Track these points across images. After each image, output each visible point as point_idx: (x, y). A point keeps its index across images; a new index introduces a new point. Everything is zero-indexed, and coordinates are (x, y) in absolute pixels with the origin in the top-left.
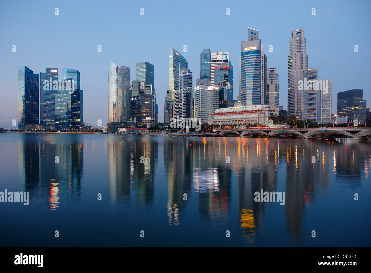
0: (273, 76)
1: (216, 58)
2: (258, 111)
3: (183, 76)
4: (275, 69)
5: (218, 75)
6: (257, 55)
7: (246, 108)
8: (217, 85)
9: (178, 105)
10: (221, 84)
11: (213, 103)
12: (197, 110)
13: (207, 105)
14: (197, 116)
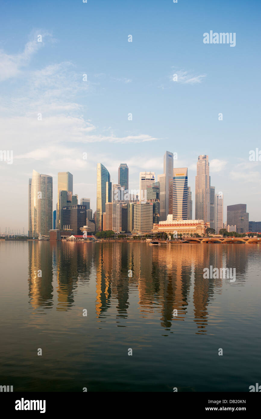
1: (145, 177)
6: (185, 180)
8: (149, 200)
9: (110, 215)
10: (153, 200)
11: (149, 215)
12: (137, 221)
13: (146, 217)
14: (137, 226)
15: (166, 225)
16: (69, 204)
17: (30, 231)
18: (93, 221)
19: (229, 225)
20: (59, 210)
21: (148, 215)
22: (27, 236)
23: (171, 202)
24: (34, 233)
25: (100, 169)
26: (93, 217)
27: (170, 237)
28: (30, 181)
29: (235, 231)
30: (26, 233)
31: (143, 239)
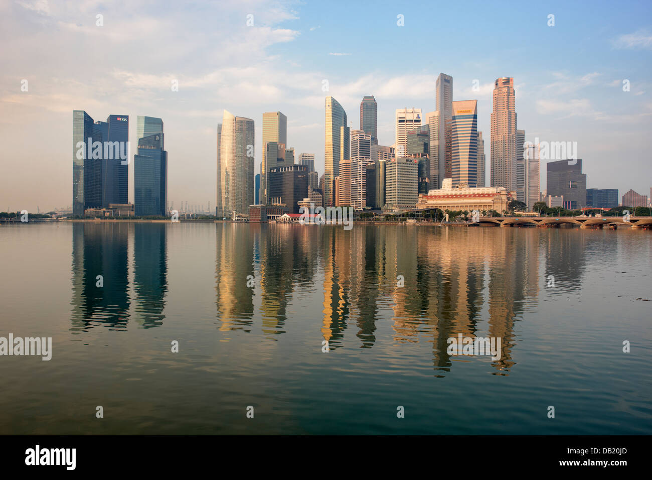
1: (404, 118)
3: (359, 140)
5: (414, 143)
6: (473, 121)
8: (411, 155)
9: (348, 181)
10: (419, 154)
11: (411, 180)
12: (391, 190)
13: (405, 184)
14: (391, 198)
15: (439, 197)
16: (281, 164)
17: (219, 208)
18: (319, 191)
19: (550, 196)
20: (265, 174)
21: (409, 180)
22: (213, 216)
23: (448, 158)
24: (225, 211)
25: (331, 107)
26: (319, 184)
27: (447, 216)
28: (220, 128)
29: (562, 206)
30: (213, 211)
31: (401, 220)
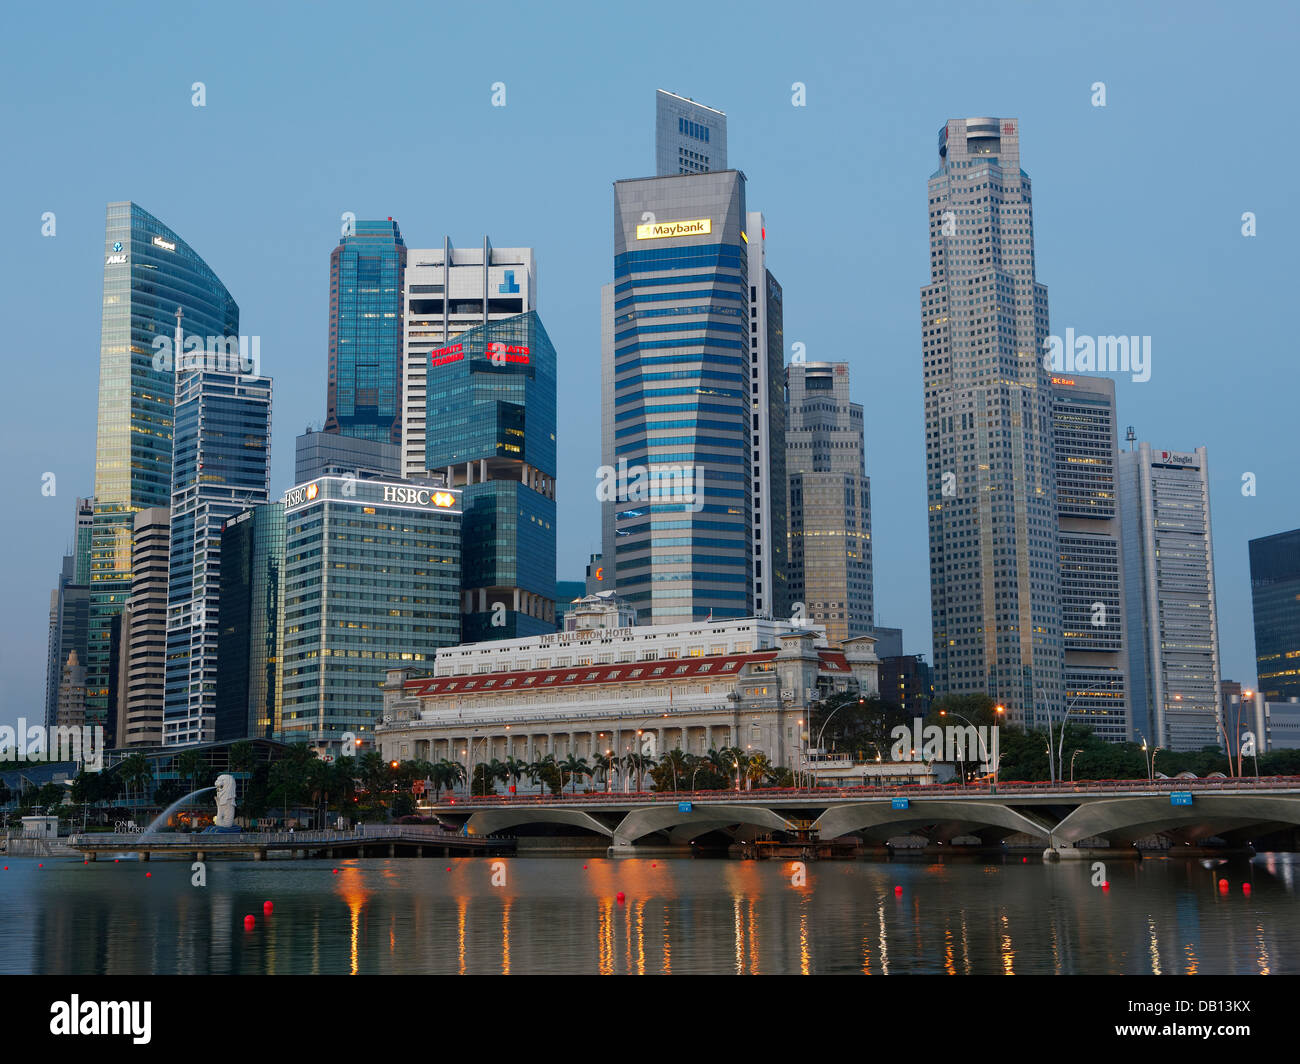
0: (825, 417)
1: (439, 289)
2: (732, 665)
3: (201, 404)
4: (842, 370)
5: (455, 407)
6: (717, 278)
7: (650, 645)
8: (444, 473)
9: (157, 616)
10: (477, 466)
25: (126, 252)
